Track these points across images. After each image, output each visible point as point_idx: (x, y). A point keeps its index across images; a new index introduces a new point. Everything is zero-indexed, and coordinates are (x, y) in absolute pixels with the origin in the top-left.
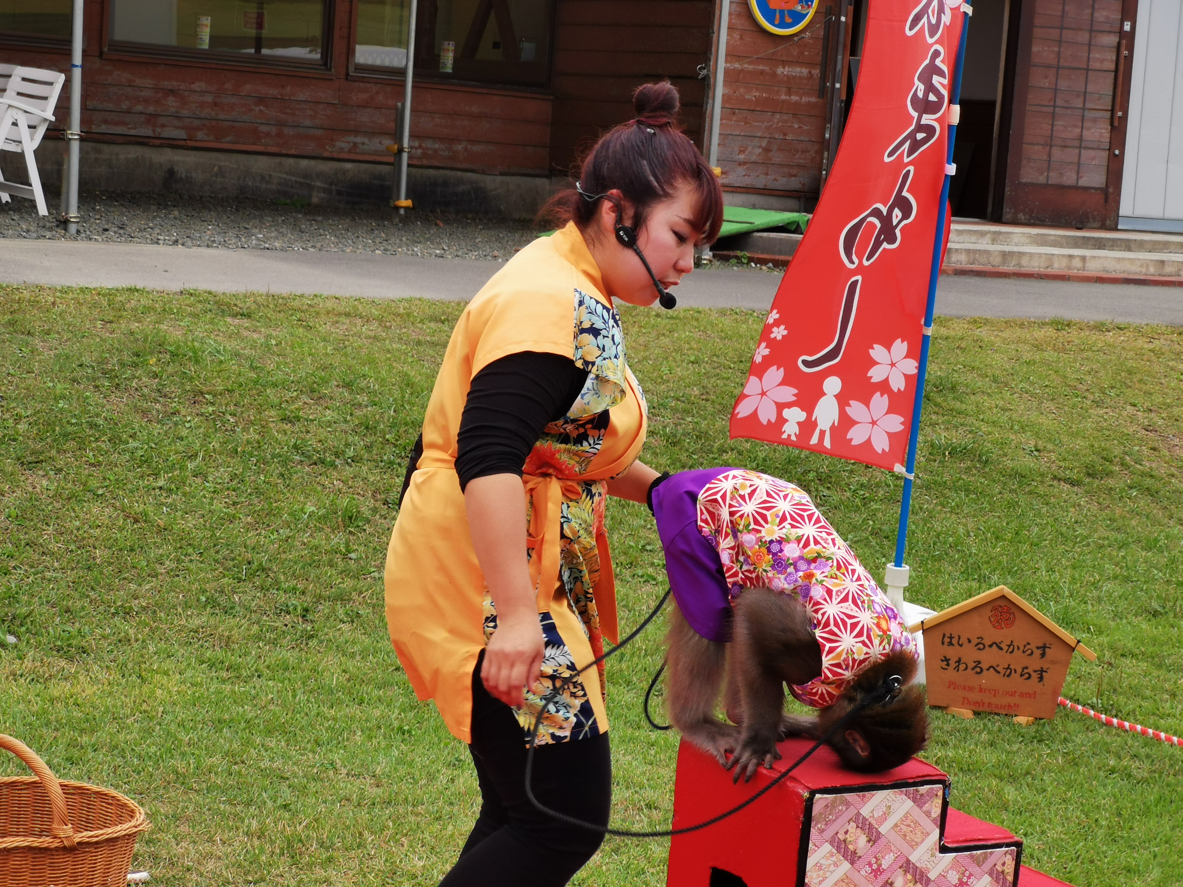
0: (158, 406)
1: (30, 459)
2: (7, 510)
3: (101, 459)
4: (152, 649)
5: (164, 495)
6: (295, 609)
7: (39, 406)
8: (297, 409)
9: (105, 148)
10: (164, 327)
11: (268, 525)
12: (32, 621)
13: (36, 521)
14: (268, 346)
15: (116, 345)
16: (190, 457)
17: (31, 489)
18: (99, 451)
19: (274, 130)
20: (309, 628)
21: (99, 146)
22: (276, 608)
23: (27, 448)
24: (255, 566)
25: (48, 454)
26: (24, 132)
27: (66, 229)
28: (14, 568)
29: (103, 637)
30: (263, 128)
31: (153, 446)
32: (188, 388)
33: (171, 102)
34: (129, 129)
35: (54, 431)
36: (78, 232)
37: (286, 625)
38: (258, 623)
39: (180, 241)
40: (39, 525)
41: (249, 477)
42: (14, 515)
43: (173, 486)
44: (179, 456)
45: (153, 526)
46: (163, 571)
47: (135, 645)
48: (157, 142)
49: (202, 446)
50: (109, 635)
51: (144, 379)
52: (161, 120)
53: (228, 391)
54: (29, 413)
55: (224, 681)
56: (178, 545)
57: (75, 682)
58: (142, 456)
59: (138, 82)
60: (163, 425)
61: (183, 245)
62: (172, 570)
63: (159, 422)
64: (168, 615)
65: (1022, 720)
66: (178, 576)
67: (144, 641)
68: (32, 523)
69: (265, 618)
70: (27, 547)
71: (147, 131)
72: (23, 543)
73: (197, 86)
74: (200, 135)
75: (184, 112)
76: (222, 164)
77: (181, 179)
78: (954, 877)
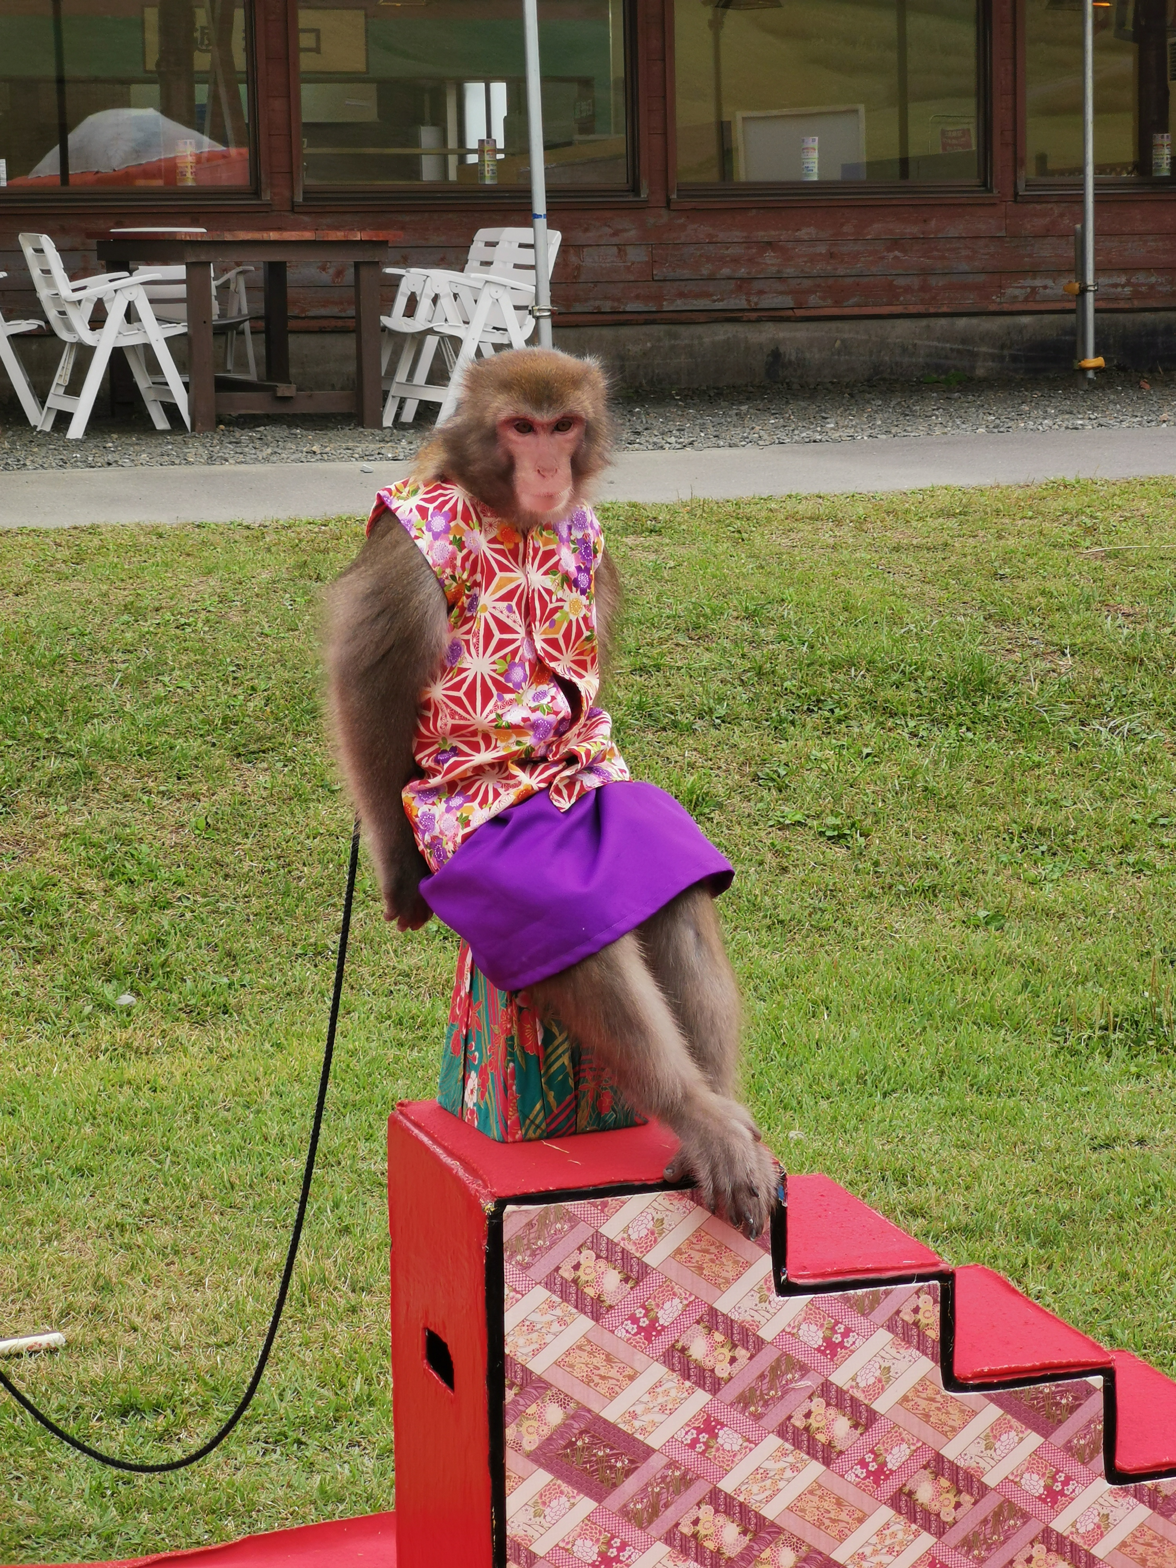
1: (252, 747)
2: (195, 820)
7: (288, 675)
8: (661, 654)
9: (682, 330)
13: (231, 832)
19: (916, 282)
21: (674, 328)
23: (253, 732)
25: (281, 740)
26: (509, 315)
30: (901, 282)
33: (770, 258)
34: (715, 301)
39: (697, 443)
40: (233, 838)
42: (203, 825)
48: (754, 315)
50: (277, 985)
52: (757, 285)
59: (722, 236)
68: (225, 836)
70: (205, 869)
71: (739, 302)
72: (202, 863)
73: (804, 233)
74: (813, 300)
75: (788, 270)
76: (846, 336)
77: (790, 362)
78: (813, 1336)
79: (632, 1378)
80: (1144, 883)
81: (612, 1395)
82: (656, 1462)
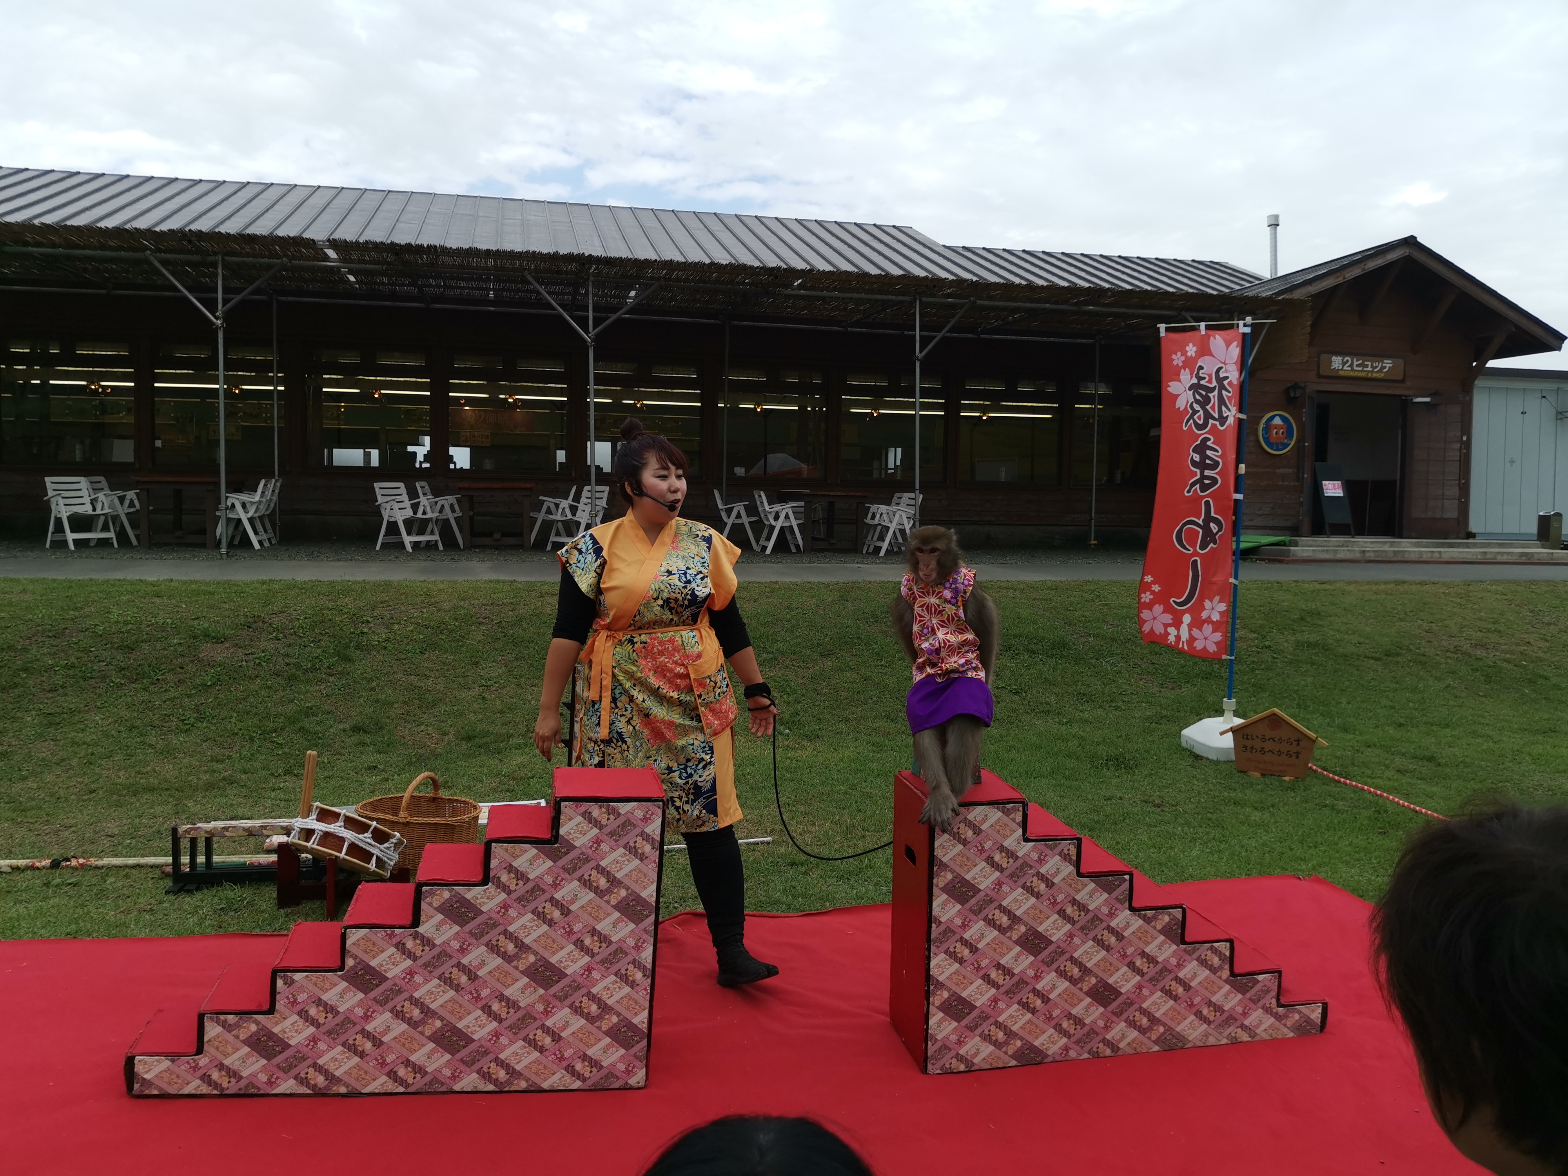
19: (1035, 514)
33: (988, 505)
48: (981, 523)
52: (984, 513)
59: (972, 497)
65: (1287, 778)
73: (999, 497)
74: (1001, 519)
75: (994, 509)
76: (1012, 530)
77: (993, 538)
78: (1035, 856)
79: (975, 866)
80: (1118, 713)
81: (969, 871)
82: (982, 894)
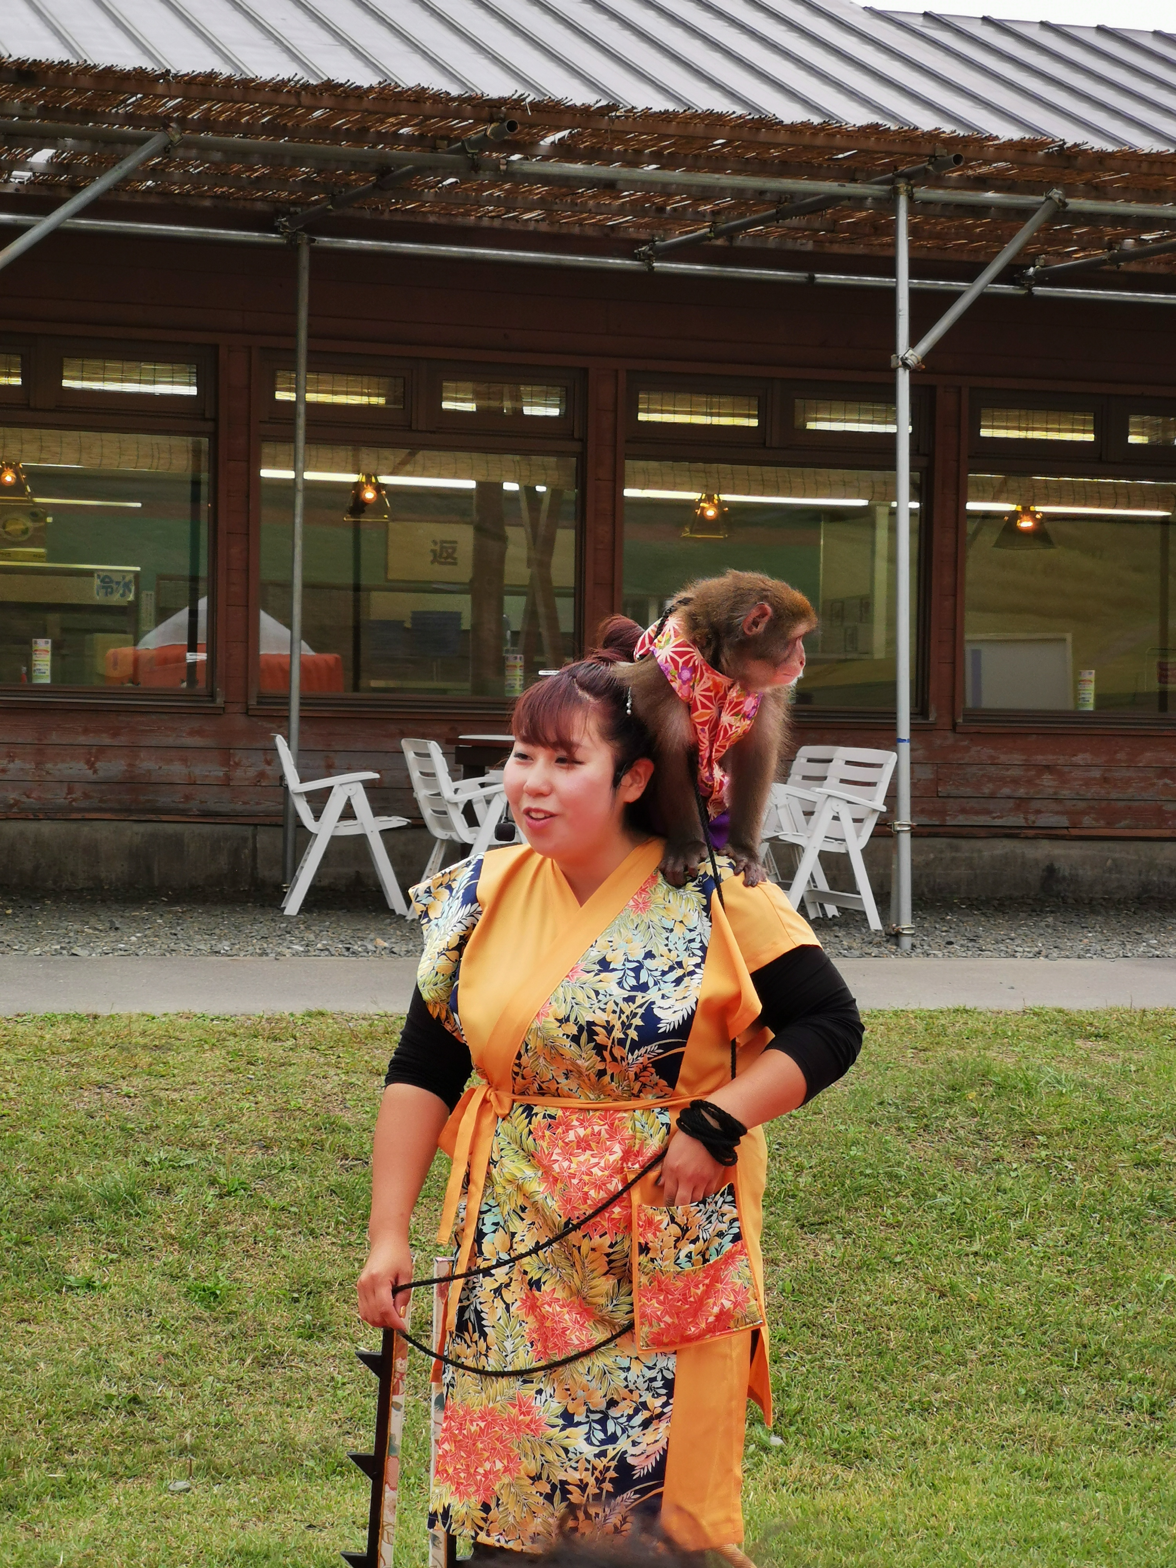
0: (977, 1151)
1: (812, 1219)
2: (780, 1283)
3: (900, 1218)
4: (953, 1453)
5: (980, 1262)
6: (1141, 1403)
7: (825, 1154)
8: (1156, 1150)
9: (963, 843)
10: (991, 1054)
11: (1112, 1298)
12: (803, 1419)
13: (816, 1295)
14: (1125, 1073)
15: (928, 1077)
16: (1014, 1215)
17: (811, 1257)
18: (899, 1209)
20: (1157, 1428)
21: (955, 841)
22: (1116, 1403)
23: (809, 1204)
24: (1092, 1350)
25: (836, 1214)
26: (847, 827)
27: (898, 945)
28: (787, 1354)
29: (893, 1439)
31: (968, 1201)
32: (1016, 1128)
33: (1048, 781)
34: (994, 818)
35: (843, 1185)
36: (913, 946)
37: (1128, 1424)
38: (1092, 1421)
39: (1044, 953)
40: (819, 1302)
41: (1092, 1239)
42: (789, 1289)
43: (991, 1252)
44: (1000, 1213)
45: (963, 1301)
46: (974, 1357)
47: (933, 1449)
48: (1031, 832)
49: (1030, 1199)
50: (900, 1436)
51: (960, 1118)
52: (1035, 805)
53: (1067, 1129)
54: (813, 1164)
55: (1039, 1492)
56: (995, 1325)
57: (850, 1492)
58: (953, 1214)
59: (1003, 758)
60: (982, 1174)
61: (1047, 957)
62: (985, 1356)
63: (977, 1171)
64: (977, 1412)
66: (992, 1363)
67: (943, 1444)
68: (811, 1299)
69: (1101, 1415)
70: (804, 1329)
71: (1017, 820)
72: (799, 1322)
73: (1080, 759)
74: (1087, 821)
75: (1064, 792)
76: (1117, 855)
77: (1064, 878)
